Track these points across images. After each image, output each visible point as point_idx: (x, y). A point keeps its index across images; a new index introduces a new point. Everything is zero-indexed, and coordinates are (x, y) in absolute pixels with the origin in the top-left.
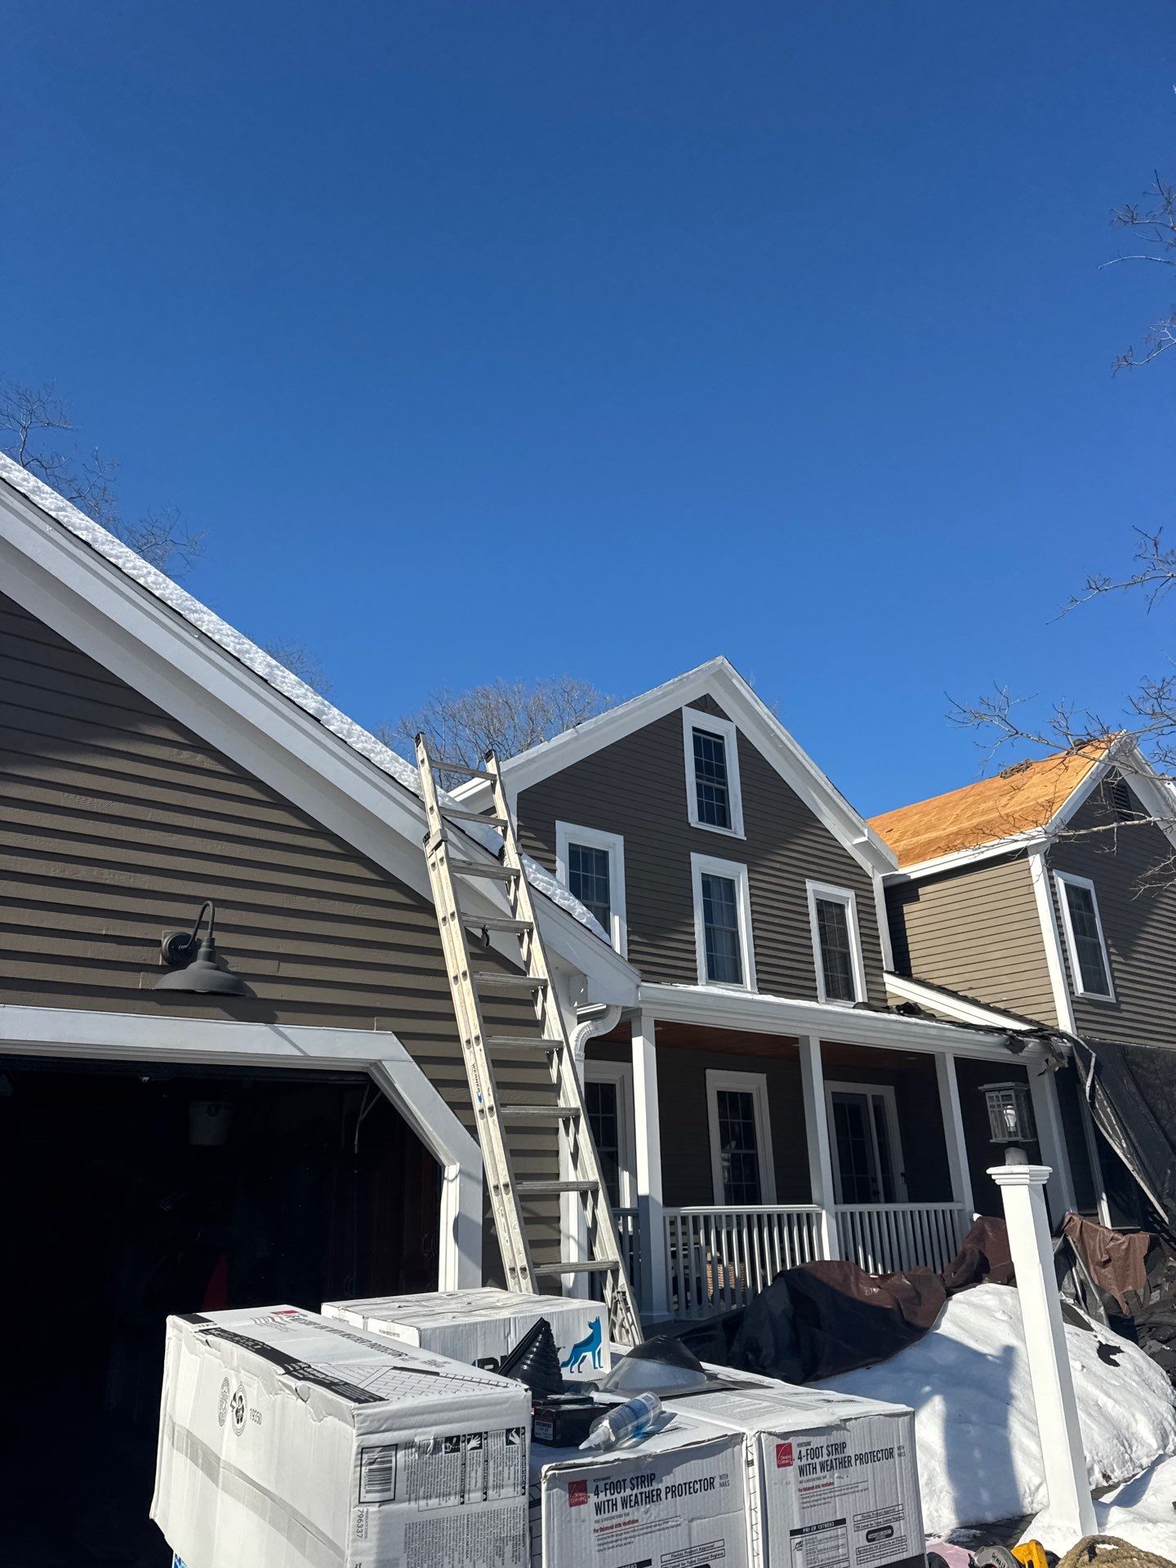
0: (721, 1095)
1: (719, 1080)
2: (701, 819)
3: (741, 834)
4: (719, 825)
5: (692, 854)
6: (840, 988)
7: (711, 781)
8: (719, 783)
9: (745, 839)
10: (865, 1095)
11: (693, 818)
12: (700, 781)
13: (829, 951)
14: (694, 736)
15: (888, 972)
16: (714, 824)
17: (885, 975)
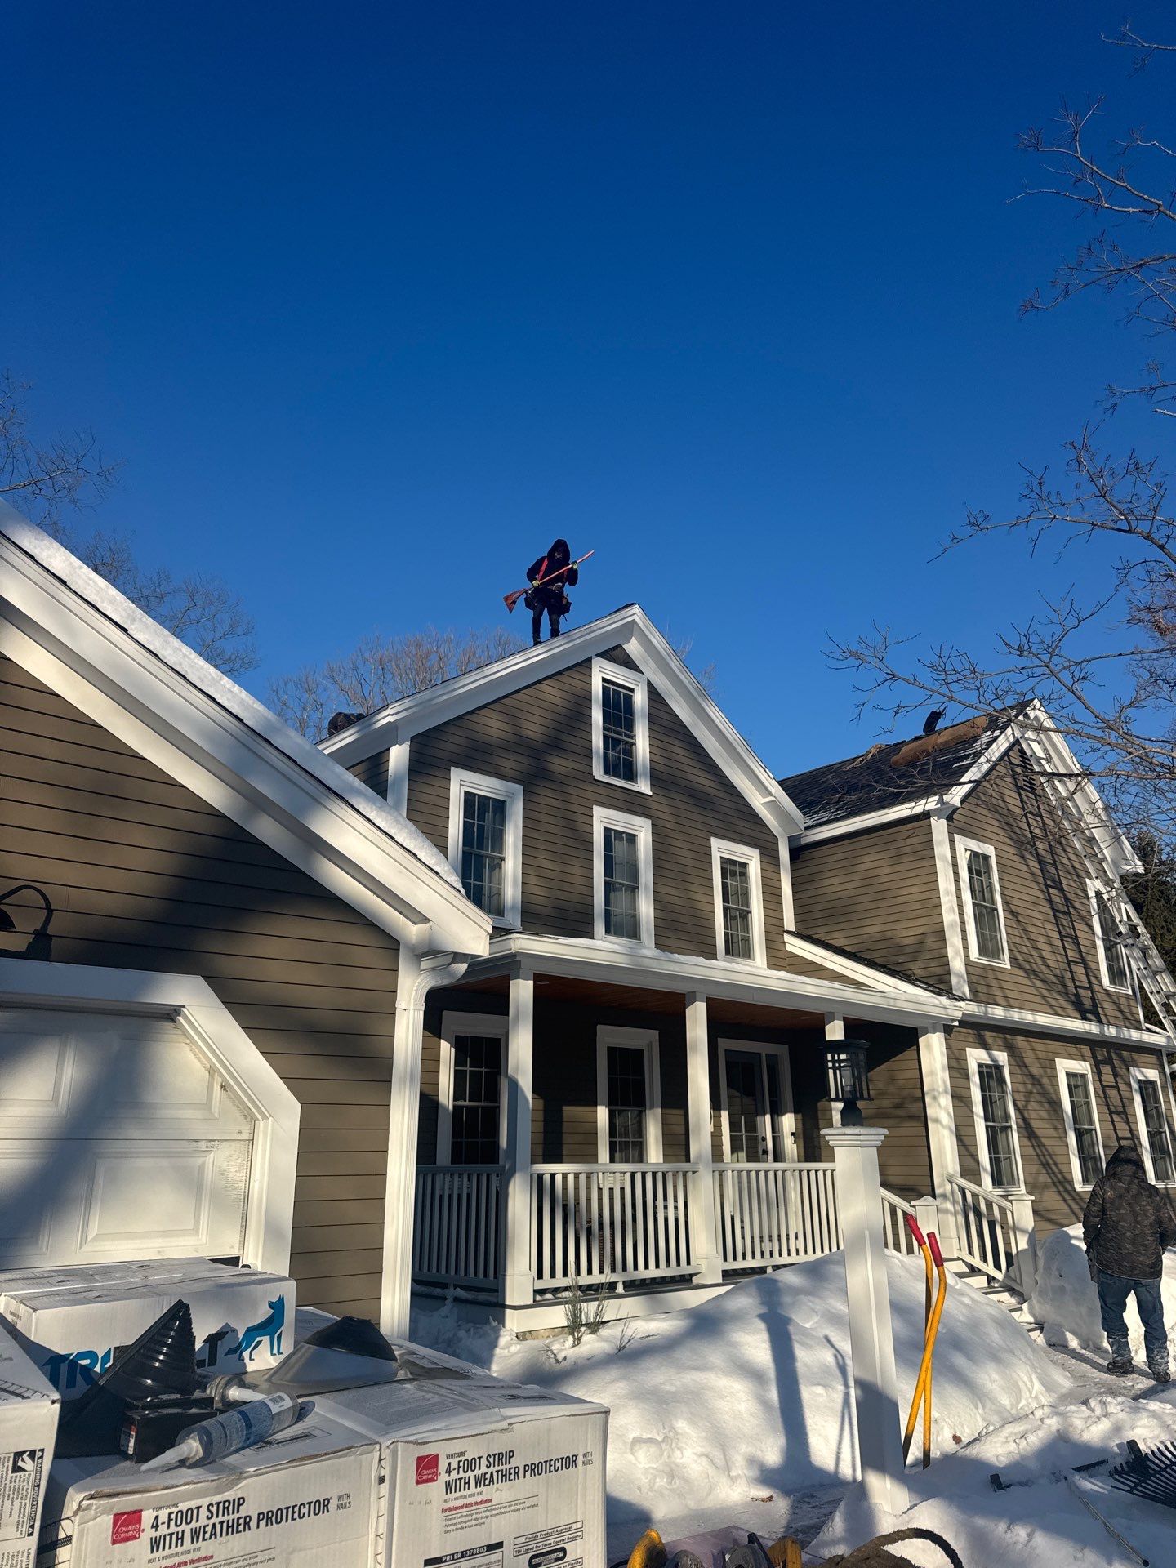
0: (612, 1051)
1: (609, 1036)
2: (606, 772)
3: (647, 790)
4: (624, 779)
5: (594, 807)
6: (738, 947)
7: (620, 734)
8: (626, 736)
9: (651, 794)
10: (759, 1054)
11: (598, 772)
12: (606, 733)
13: (730, 908)
14: (603, 686)
15: (789, 932)
16: (619, 777)
17: (786, 936)
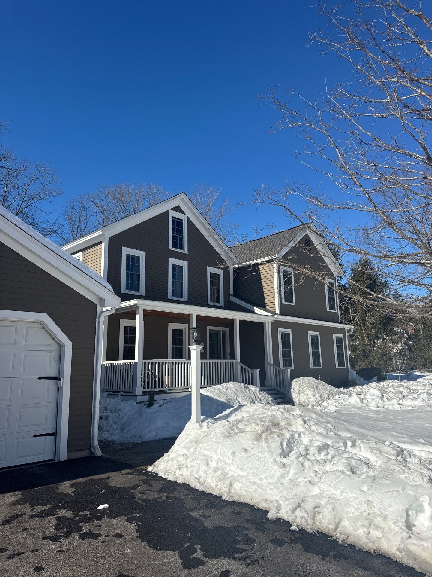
0: (173, 330)
1: (172, 326)
2: (173, 247)
3: (187, 252)
4: (179, 249)
5: (169, 258)
6: (216, 299)
8: (180, 235)
10: (220, 331)
11: (170, 247)
12: (173, 234)
13: (213, 289)
14: (173, 220)
15: (232, 295)
